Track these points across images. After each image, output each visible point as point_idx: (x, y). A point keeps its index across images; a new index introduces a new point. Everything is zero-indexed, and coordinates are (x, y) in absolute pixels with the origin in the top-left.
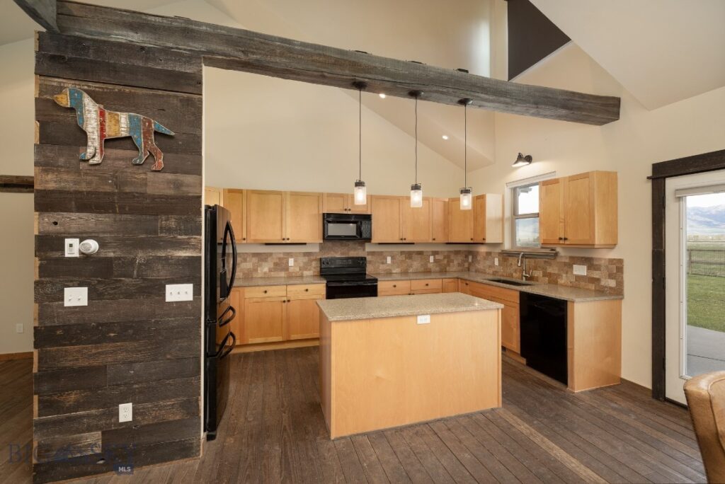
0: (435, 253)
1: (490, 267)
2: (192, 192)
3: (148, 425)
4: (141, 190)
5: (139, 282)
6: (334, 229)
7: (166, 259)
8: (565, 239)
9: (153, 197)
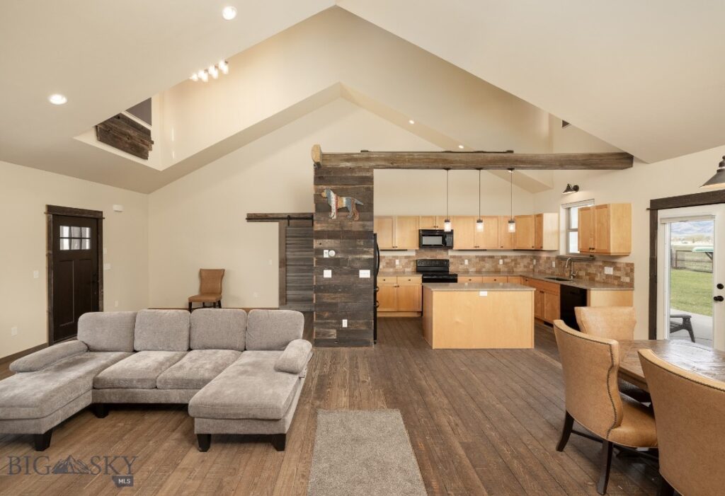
0: (503, 257)
1: (549, 269)
2: (370, 229)
3: (353, 330)
4: (350, 229)
5: (350, 268)
6: (426, 240)
7: (360, 259)
8: (593, 249)
9: (354, 232)
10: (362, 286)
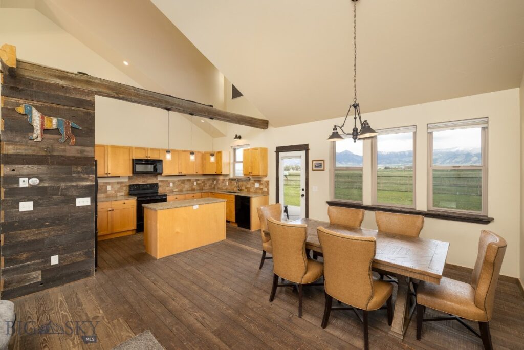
0: (197, 180)
1: (224, 186)
2: (90, 155)
3: (67, 265)
4: (62, 154)
5: (62, 197)
6: (139, 168)
7: (77, 186)
9: (69, 158)
10: (79, 215)
